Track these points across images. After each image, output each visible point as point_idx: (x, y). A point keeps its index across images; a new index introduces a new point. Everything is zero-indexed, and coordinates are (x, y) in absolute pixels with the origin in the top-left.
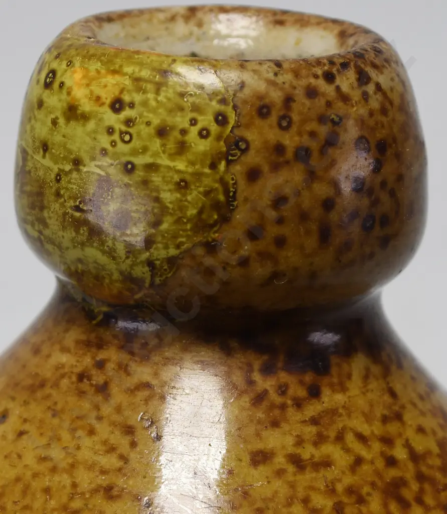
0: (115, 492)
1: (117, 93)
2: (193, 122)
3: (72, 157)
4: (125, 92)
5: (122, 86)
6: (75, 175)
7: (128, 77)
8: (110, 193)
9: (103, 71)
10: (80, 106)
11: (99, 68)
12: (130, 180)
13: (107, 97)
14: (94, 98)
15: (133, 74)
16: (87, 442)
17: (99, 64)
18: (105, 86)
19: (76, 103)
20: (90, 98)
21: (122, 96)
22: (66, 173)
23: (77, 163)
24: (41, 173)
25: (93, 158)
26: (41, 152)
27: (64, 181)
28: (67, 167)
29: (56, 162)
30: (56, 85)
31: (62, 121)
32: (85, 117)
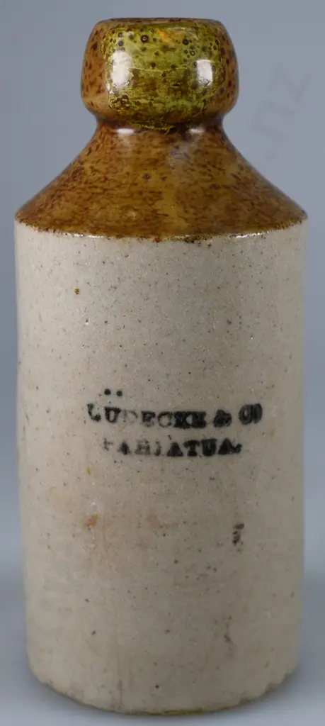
1: (184, 38)
2: (211, 44)
3: (170, 65)
6: (173, 72)
9: (174, 31)
10: (170, 45)
11: (171, 30)
13: (180, 39)
14: (175, 41)
18: (178, 36)
19: (167, 45)
20: (173, 42)
21: (186, 38)
22: (169, 72)
23: (174, 67)
24: (152, 76)
25: (181, 64)
26: (151, 67)
27: (168, 75)
28: (169, 70)
29: (162, 69)
30: (151, 40)
31: (161, 53)
32: (173, 49)
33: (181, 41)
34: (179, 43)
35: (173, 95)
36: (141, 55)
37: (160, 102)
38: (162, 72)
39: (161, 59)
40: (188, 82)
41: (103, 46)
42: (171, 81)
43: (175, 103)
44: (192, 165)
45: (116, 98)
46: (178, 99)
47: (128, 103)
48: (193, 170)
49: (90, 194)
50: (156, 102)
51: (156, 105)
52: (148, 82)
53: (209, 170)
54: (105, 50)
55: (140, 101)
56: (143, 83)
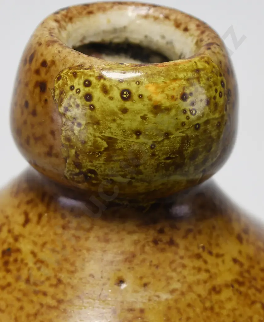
0: (218, 289)
1: (182, 90)
2: (216, 91)
3: (163, 133)
4: (186, 89)
5: (183, 86)
6: (166, 142)
7: (183, 80)
8: (189, 144)
9: (168, 81)
10: (163, 104)
11: (164, 80)
12: (198, 133)
13: (177, 94)
14: (170, 98)
15: (185, 77)
16: (185, 272)
17: (163, 78)
18: (174, 89)
19: (159, 103)
20: (168, 98)
21: (185, 91)
22: (159, 143)
23: (167, 135)
24: (136, 147)
25: (177, 129)
26: (135, 136)
27: (158, 147)
28: (160, 139)
29: (150, 138)
30: (135, 97)
31: (150, 116)
32: (168, 110)
33: (179, 97)
34: (176, 99)
35: (164, 172)
36: (121, 119)
37: (142, 180)
38: (150, 142)
39: (149, 125)
40: (185, 152)
41: (57, 92)
42: (163, 154)
43: (165, 180)
44: (182, 258)
45: (77, 171)
46: (169, 175)
47: (96, 179)
48: (184, 266)
49: (38, 307)
50: (138, 180)
51: (138, 184)
52: (130, 156)
53: (206, 262)
54: (61, 101)
55: (115, 179)
56: (122, 157)
